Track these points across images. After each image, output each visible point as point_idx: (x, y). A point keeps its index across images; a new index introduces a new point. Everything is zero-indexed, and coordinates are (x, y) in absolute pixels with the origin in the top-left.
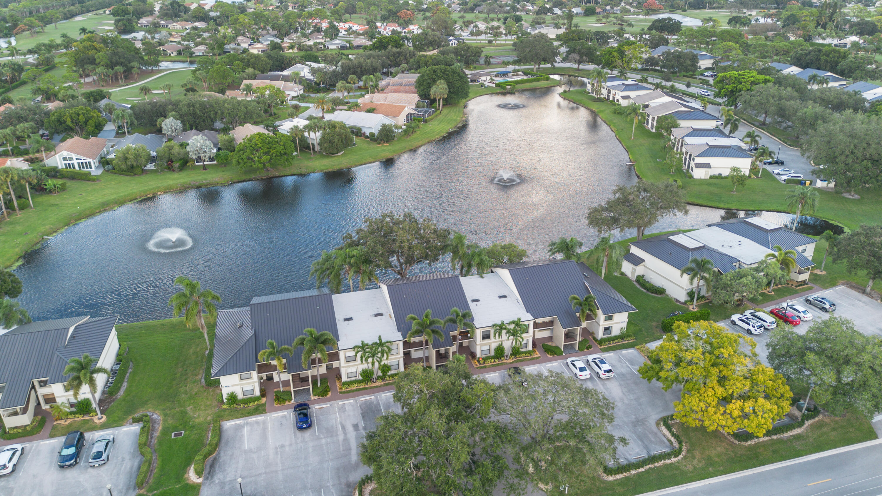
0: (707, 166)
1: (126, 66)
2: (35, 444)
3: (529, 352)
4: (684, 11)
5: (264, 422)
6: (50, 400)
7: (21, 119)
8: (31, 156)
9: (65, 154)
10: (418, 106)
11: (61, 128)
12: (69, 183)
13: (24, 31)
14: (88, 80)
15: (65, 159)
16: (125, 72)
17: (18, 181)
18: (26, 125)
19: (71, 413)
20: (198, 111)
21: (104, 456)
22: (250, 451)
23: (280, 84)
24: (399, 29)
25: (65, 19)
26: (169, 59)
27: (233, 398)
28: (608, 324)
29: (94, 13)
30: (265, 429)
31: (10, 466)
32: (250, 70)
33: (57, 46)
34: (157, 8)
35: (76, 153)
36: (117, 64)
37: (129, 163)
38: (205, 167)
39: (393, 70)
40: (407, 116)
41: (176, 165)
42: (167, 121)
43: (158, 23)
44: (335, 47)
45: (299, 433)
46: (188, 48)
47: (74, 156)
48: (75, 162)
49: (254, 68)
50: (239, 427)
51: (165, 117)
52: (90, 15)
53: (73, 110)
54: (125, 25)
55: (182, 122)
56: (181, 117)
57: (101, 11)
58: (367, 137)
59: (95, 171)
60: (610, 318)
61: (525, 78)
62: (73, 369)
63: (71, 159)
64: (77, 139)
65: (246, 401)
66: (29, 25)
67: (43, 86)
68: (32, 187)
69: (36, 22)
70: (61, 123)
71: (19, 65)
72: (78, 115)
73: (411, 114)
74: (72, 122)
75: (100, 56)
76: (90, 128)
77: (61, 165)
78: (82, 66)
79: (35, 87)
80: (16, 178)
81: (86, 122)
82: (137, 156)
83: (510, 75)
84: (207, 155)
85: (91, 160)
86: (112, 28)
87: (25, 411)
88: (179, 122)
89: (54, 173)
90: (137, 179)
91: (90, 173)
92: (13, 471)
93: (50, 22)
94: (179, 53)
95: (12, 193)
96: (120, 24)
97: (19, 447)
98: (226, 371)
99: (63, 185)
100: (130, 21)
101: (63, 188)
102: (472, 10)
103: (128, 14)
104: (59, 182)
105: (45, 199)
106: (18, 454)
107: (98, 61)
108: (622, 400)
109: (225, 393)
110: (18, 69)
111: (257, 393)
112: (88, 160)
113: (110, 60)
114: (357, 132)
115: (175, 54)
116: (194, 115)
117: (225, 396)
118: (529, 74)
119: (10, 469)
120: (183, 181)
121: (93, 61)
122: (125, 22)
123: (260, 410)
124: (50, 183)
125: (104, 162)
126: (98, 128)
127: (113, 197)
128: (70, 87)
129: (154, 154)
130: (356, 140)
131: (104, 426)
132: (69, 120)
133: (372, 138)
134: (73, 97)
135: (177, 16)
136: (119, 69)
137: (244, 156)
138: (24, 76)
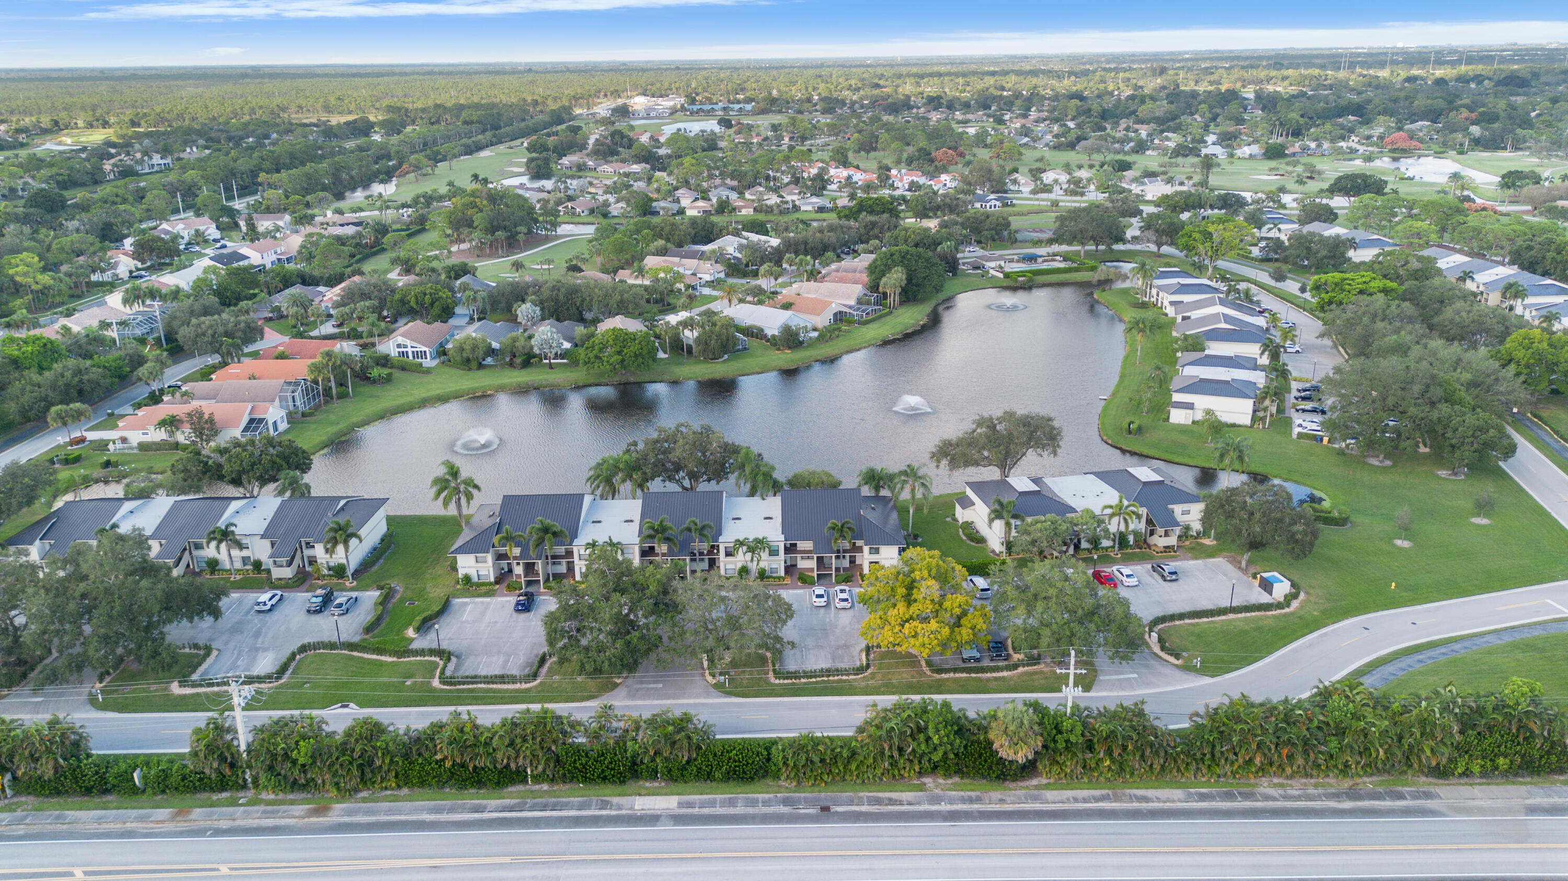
0: (1190, 406)
1: (510, 231)
2: (293, 595)
3: (779, 578)
4: (1461, 153)
5: (489, 603)
6: (312, 561)
7: (364, 296)
8: (365, 340)
9: (400, 340)
10: (860, 302)
11: (404, 309)
12: (397, 374)
13: (408, 173)
14: (464, 246)
15: (399, 346)
16: (508, 238)
17: (340, 366)
18: (367, 303)
19: (330, 576)
20: (561, 297)
21: (344, 607)
22: (466, 622)
23: (692, 263)
24: (922, 180)
25: (466, 154)
26: (577, 220)
27: (467, 579)
28: (874, 558)
29: (507, 144)
30: (486, 608)
31: (269, 604)
32: (661, 242)
33: (441, 198)
34: (591, 141)
35: (412, 340)
36: (498, 228)
37: (465, 355)
38: (551, 366)
39: (860, 247)
40: (835, 315)
41: (518, 361)
42: (524, 306)
43: (585, 164)
44: (809, 208)
45: (515, 615)
46: (606, 204)
47: (408, 343)
48: (410, 350)
49: (668, 240)
50: (466, 604)
51: (523, 301)
52: (502, 147)
53: (422, 288)
54: (539, 167)
55: (542, 309)
56: (541, 303)
57: (518, 142)
58: (768, 341)
59: (428, 363)
60: (877, 551)
61: (1062, 265)
62: (332, 529)
63: (406, 347)
64: (419, 323)
65: (479, 585)
66: (416, 166)
67: (402, 254)
68: (356, 375)
69: (425, 161)
70: (404, 304)
71: (385, 226)
72: (425, 294)
73: (841, 312)
74: (417, 303)
75: (478, 219)
76: (436, 310)
77: (393, 352)
78: (457, 229)
79: (393, 255)
80: (339, 362)
81: (432, 304)
82: (475, 348)
83: (1040, 260)
84: (554, 351)
85: (427, 349)
86: (523, 170)
87: (290, 564)
88: (538, 309)
89: (384, 361)
90: (472, 374)
91: (421, 364)
92: (270, 610)
93: (444, 159)
94: (592, 211)
95: (332, 378)
96: (533, 164)
97: (279, 593)
98: (463, 550)
99: (390, 375)
100: (547, 161)
101: (389, 379)
102: (1072, 146)
103: (547, 150)
104: (385, 371)
105: (367, 389)
106: (277, 598)
107: (475, 224)
108: (844, 627)
109: (461, 572)
110: (382, 230)
111: (492, 579)
112: (424, 349)
113: (491, 222)
114: (754, 333)
115: (586, 213)
116: (556, 300)
117: (460, 576)
118: (1070, 260)
119: (268, 607)
120: (520, 379)
121: (470, 224)
122: (540, 162)
123: (489, 594)
124: (375, 372)
125: (442, 352)
126: (446, 313)
127: (437, 392)
128: (436, 258)
129: (495, 345)
130: (754, 343)
131: (353, 589)
132: (413, 300)
133: (774, 342)
134: (433, 270)
135: (613, 153)
136: (500, 234)
137: (591, 355)
138: (388, 239)
